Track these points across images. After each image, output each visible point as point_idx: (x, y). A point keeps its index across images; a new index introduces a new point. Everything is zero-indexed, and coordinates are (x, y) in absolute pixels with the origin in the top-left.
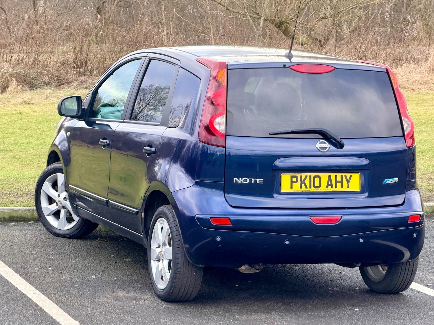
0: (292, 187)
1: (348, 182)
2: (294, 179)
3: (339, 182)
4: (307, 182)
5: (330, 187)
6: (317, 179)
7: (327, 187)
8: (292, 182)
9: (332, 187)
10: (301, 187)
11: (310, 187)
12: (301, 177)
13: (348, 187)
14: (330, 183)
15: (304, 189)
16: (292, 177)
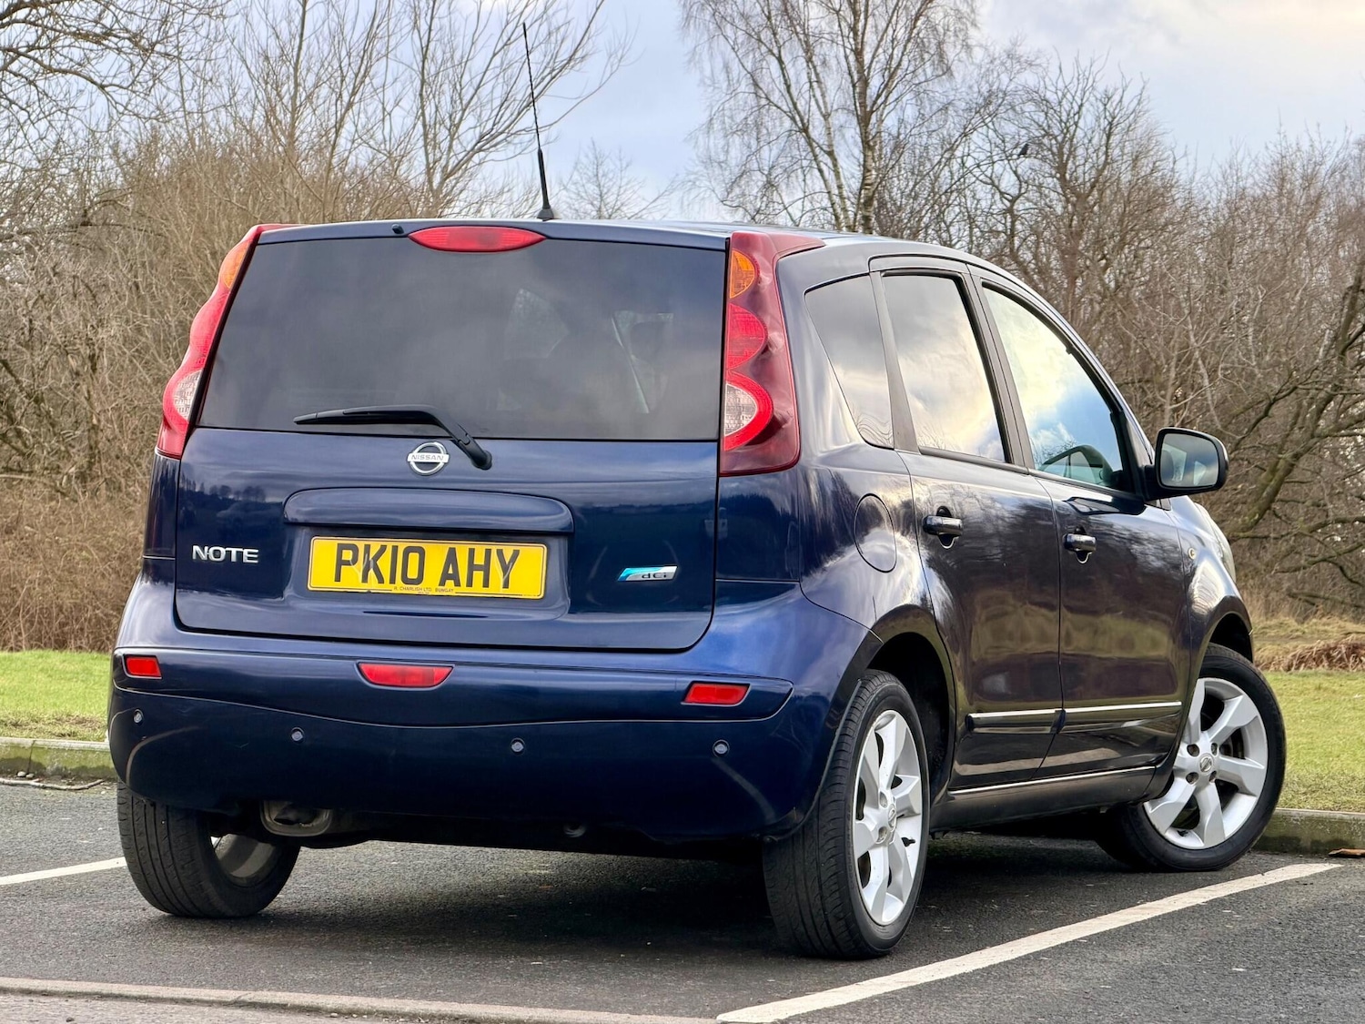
0: (338, 579)
1: (506, 569)
2: (348, 555)
3: (479, 568)
4: (384, 564)
5: (450, 583)
6: (414, 558)
7: (442, 583)
8: (341, 563)
9: (457, 584)
10: (365, 579)
11: (393, 581)
12: (367, 548)
13: (506, 585)
14: (451, 571)
15: (373, 585)
16: (341, 548)
